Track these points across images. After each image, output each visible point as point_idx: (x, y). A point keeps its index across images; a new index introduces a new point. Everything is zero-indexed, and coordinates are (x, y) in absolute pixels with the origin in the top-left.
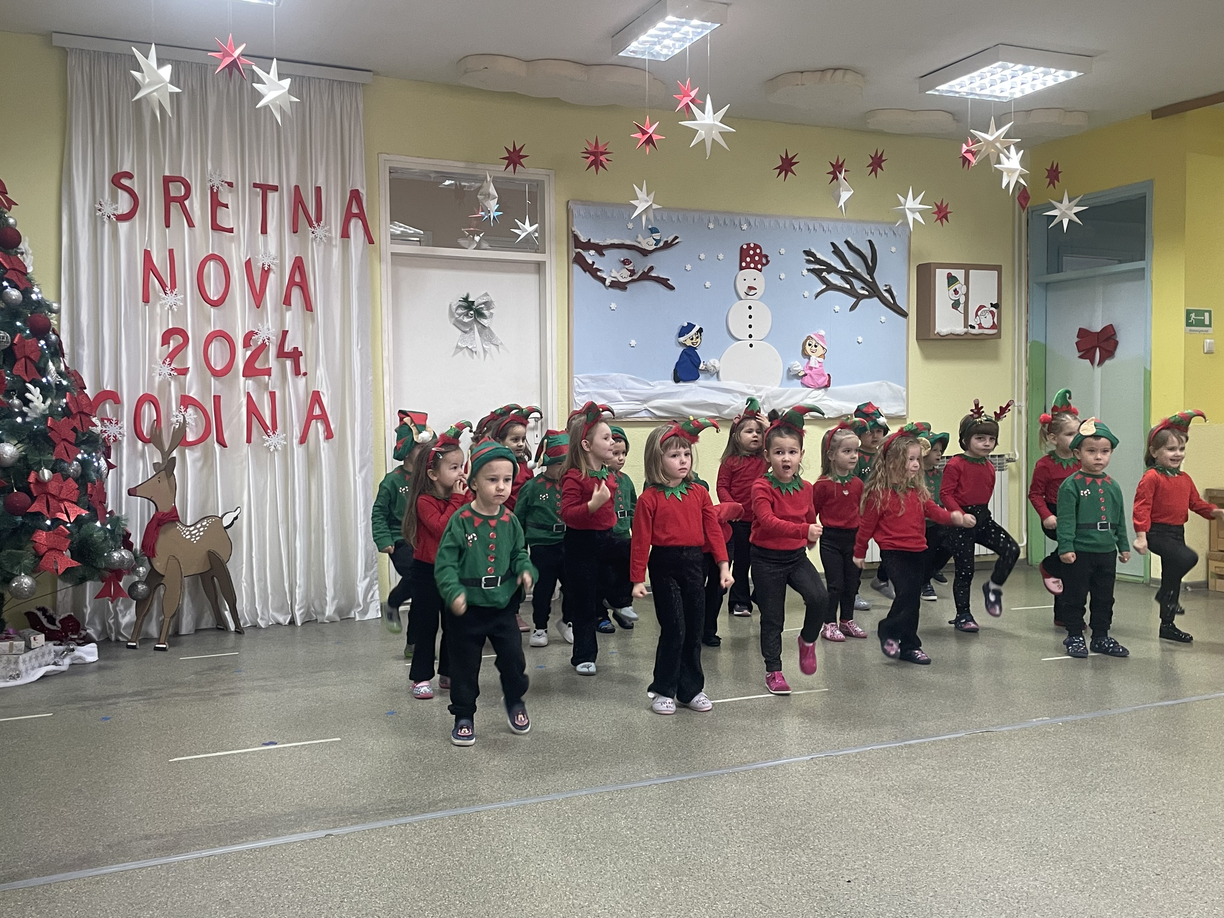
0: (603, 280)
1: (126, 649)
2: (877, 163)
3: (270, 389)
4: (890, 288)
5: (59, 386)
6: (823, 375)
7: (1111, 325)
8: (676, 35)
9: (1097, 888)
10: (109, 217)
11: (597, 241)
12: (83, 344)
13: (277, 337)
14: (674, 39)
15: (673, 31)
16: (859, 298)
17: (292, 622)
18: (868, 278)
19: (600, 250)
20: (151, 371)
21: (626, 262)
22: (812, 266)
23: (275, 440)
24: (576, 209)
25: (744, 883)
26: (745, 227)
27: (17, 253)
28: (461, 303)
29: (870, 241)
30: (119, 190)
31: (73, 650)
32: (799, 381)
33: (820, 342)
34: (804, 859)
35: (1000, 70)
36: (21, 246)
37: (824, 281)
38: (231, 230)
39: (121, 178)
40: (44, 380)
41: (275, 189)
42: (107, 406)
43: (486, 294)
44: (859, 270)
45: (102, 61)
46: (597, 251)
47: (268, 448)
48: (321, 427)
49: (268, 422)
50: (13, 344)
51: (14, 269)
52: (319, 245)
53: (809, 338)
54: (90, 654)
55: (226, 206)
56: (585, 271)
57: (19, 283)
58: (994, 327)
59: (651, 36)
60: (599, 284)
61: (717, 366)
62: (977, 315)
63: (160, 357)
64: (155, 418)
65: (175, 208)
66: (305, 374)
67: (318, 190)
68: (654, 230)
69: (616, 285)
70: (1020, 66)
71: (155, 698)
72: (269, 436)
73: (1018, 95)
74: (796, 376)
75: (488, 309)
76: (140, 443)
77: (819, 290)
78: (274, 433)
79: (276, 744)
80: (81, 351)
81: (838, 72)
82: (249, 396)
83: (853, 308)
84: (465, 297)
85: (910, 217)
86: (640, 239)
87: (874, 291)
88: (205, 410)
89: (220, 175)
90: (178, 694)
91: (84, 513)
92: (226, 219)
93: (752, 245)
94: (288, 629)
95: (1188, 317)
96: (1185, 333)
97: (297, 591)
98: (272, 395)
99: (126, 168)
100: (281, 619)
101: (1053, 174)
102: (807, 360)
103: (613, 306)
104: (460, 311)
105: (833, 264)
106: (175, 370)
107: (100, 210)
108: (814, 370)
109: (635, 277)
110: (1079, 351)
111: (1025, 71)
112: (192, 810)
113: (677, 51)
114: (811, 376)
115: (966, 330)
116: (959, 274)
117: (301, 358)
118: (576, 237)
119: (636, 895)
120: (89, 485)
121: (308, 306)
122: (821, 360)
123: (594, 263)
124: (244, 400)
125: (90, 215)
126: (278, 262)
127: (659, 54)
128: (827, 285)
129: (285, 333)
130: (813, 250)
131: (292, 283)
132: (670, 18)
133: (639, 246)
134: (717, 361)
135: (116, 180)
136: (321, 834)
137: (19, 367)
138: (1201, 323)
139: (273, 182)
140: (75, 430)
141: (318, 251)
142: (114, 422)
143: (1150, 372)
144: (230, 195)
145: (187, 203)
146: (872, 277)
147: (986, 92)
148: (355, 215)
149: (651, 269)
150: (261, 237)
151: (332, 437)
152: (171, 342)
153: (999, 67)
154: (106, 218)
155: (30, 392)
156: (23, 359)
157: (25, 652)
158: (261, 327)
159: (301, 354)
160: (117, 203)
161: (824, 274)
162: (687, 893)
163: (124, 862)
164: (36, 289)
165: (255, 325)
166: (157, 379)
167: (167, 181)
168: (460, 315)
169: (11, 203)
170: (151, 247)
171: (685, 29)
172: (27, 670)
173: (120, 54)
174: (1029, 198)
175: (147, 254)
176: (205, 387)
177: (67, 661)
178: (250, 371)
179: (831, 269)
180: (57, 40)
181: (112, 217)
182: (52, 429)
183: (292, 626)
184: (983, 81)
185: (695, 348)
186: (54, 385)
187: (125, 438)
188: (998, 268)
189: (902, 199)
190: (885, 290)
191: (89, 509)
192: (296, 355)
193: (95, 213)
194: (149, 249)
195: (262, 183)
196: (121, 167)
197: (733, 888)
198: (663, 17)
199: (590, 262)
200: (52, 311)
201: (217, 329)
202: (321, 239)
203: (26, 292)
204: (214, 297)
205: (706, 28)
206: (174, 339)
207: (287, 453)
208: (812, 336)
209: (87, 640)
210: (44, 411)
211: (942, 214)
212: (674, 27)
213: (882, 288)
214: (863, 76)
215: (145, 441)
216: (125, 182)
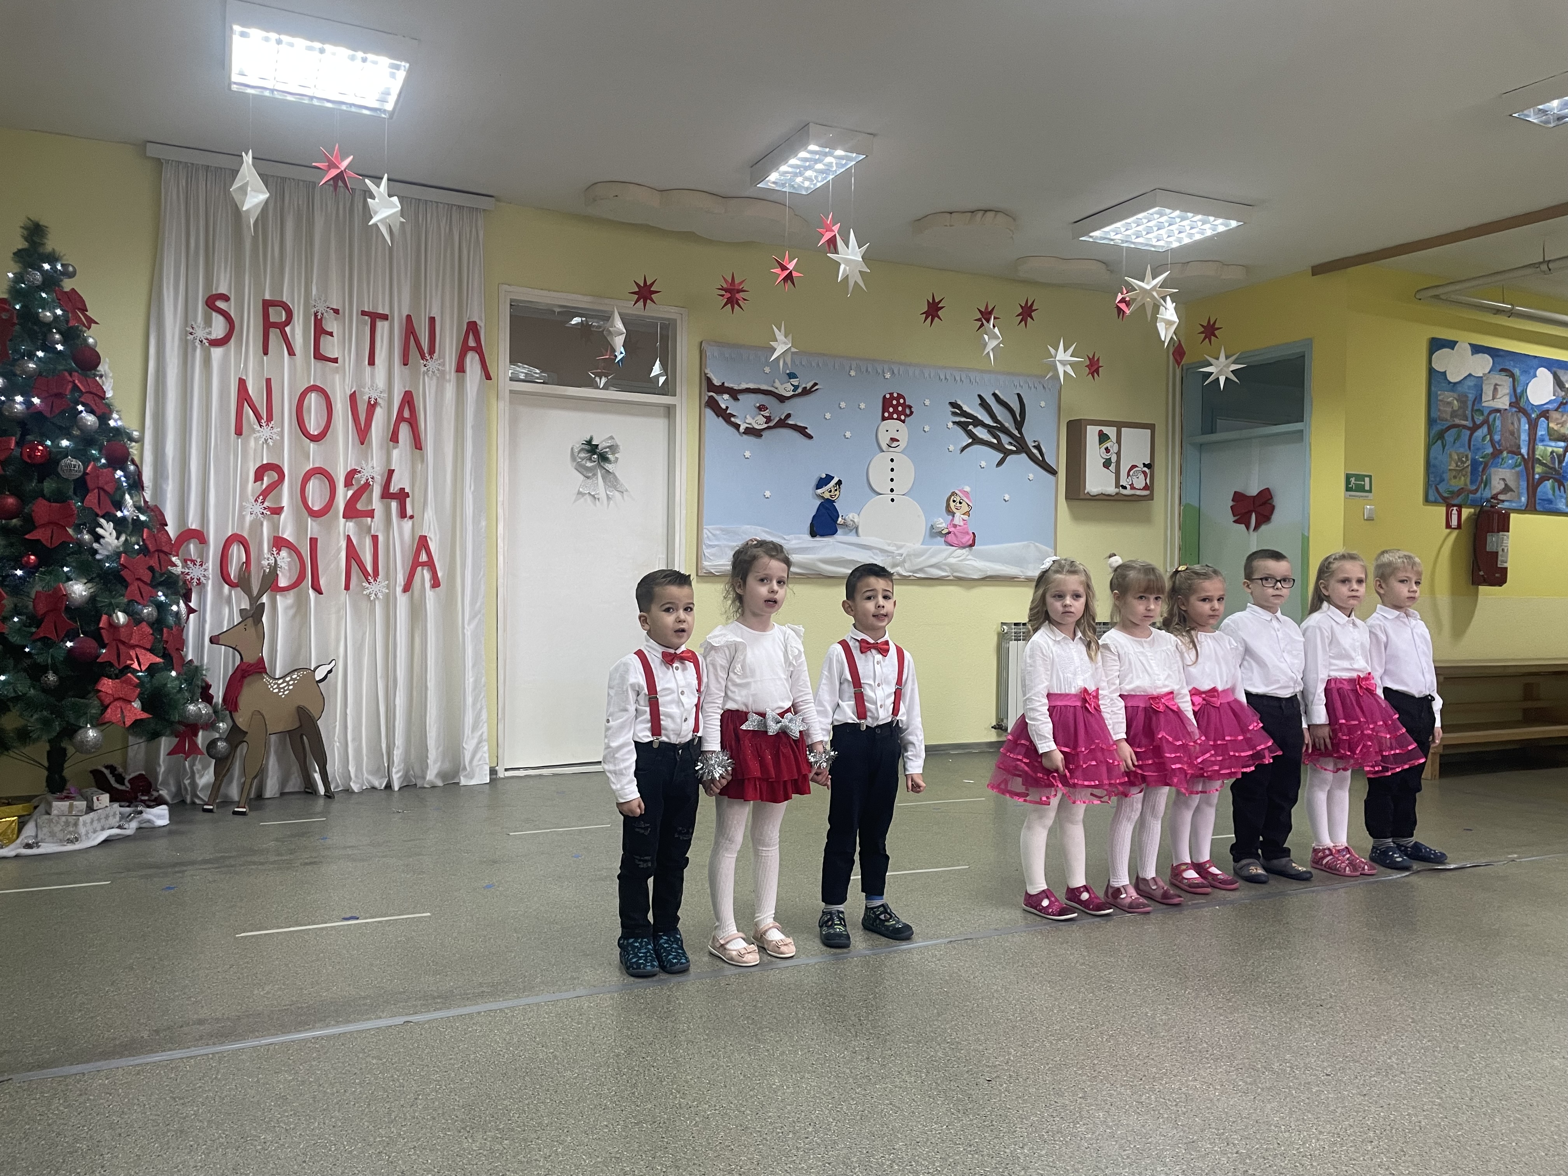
0: (737, 427)
1: (202, 813)
2: (1027, 312)
3: (373, 532)
4: (1039, 445)
5: (136, 521)
6: (968, 533)
7: (1268, 489)
8: (819, 166)
9: (1262, 1089)
10: (201, 341)
11: (731, 385)
12: (167, 478)
13: (382, 476)
14: (817, 171)
15: (817, 161)
16: (1007, 453)
17: (389, 786)
18: (1016, 433)
19: (734, 394)
20: (242, 508)
21: (761, 408)
22: (957, 419)
23: (377, 588)
24: (710, 351)
25: (873, 1080)
26: (888, 376)
27: (96, 375)
28: (584, 446)
29: (1019, 395)
30: (214, 314)
31: (141, 812)
32: (943, 539)
33: (965, 499)
34: (940, 1054)
35: (1156, 216)
36: (100, 368)
37: (970, 434)
38: (335, 360)
39: (216, 300)
40: (119, 514)
41: (385, 317)
42: (192, 546)
43: (612, 438)
44: (1007, 425)
45: (200, 175)
46: (731, 396)
47: (369, 596)
48: (427, 576)
49: (369, 569)
50: (85, 474)
51: (91, 393)
52: (431, 379)
53: (953, 494)
54: (159, 817)
55: (331, 334)
56: (718, 416)
57: (95, 408)
58: (1146, 488)
59: (792, 166)
60: (732, 430)
61: (856, 520)
62: (1128, 475)
63: (252, 495)
64: (244, 560)
65: (274, 334)
66: (412, 517)
67: (432, 320)
68: (792, 376)
69: (751, 432)
70: (1177, 213)
71: (227, 866)
72: (369, 583)
73: (1175, 245)
74: (940, 534)
75: (613, 453)
76: (226, 587)
77: (965, 444)
78: (375, 580)
79: (358, 919)
80: (164, 486)
81: (988, 214)
82: (349, 538)
83: (1000, 463)
84: (588, 438)
85: (1061, 369)
86: (777, 384)
87: (1022, 447)
88: (300, 553)
89: (325, 301)
90: (254, 863)
91: (159, 660)
92: (330, 348)
93: (895, 395)
94: (383, 795)
95: (1348, 482)
96: (1345, 498)
97: (395, 752)
98: (375, 539)
99: (223, 290)
100: (376, 784)
101: (1210, 331)
102: (951, 517)
103: (747, 454)
104: (583, 455)
105: (980, 417)
106: (268, 508)
107: (191, 334)
108: (958, 528)
109: (771, 424)
110: (1234, 516)
111: (1183, 219)
112: (256, 992)
113: (819, 185)
114: (955, 534)
115: (1117, 490)
116: (1111, 431)
117: (408, 500)
118: (709, 380)
119: (751, 1093)
120: (165, 630)
121: (417, 444)
122: (965, 517)
123: (727, 408)
124: (343, 544)
125: (181, 339)
126: (386, 395)
127: (799, 186)
128: (974, 439)
129: (391, 472)
130: (959, 402)
131: (400, 418)
132: (813, 147)
133: (776, 391)
134: (856, 516)
135: (211, 303)
136: (400, 1020)
137: (92, 499)
138: (1361, 489)
139: (383, 309)
140: (151, 569)
141: (430, 384)
142: (198, 564)
143: (1308, 538)
144: (335, 322)
145: (288, 329)
146: (1020, 432)
147: (1140, 240)
148: (472, 349)
149: (788, 416)
150: (368, 369)
151: (439, 585)
152: (265, 479)
153: (1156, 213)
154: (197, 343)
155: (102, 527)
156: (96, 491)
157: (87, 813)
158: (364, 465)
159: (407, 495)
160: (211, 327)
161: (971, 427)
162: (808, 1093)
163: (170, 1050)
164: (115, 416)
165: (359, 463)
166: (248, 518)
167: (267, 305)
168: (583, 459)
169: (91, 321)
170: (247, 376)
171: (829, 159)
172: (87, 833)
173: (221, 168)
174: (1184, 353)
175: (242, 383)
176: (301, 528)
177: (134, 825)
178: (351, 512)
179: (978, 422)
180: (152, 151)
181: (205, 341)
182: (125, 567)
183: (388, 792)
184: (1139, 228)
185: (834, 501)
186: (130, 520)
187: (210, 582)
188: (1151, 427)
189: (1052, 351)
190: (1034, 446)
191: (163, 657)
192: (402, 496)
193: (186, 336)
194: (244, 378)
195: (371, 310)
196: (217, 289)
197: (860, 1086)
198: (804, 145)
199: (724, 406)
200: (131, 439)
201: (317, 465)
202: (433, 372)
203: (103, 418)
204: (314, 430)
205: (851, 159)
206: (268, 476)
207: (389, 602)
208: (957, 492)
209: (159, 802)
210: (118, 547)
211: (1094, 367)
212: (817, 157)
213: (1031, 444)
214: (1014, 220)
215: (232, 585)
216: (220, 304)
